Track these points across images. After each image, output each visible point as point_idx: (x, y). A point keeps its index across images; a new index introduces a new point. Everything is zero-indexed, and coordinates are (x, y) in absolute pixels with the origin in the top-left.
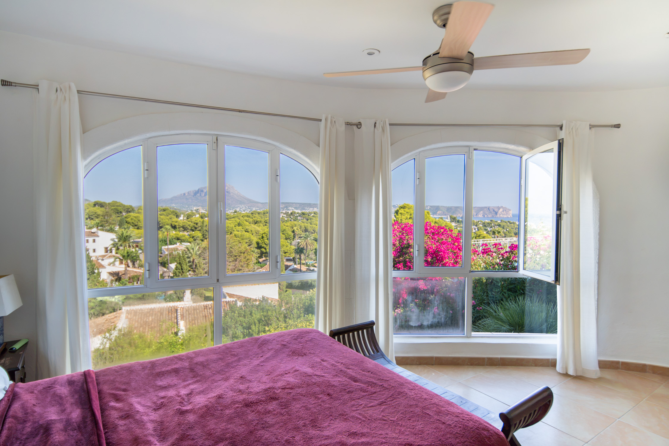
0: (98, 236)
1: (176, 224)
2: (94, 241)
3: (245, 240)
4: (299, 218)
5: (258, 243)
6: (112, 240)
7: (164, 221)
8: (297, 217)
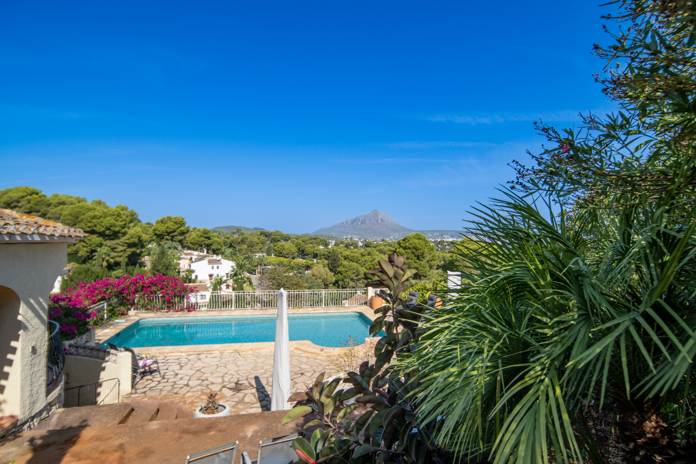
0: (221, 264)
1: (317, 252)
2: (218, 267)
3: (352, 271)
4: (447, 247)
5: (365, 274)
6: (232, 267)
7: (308, 249)
8: (445, 246)
